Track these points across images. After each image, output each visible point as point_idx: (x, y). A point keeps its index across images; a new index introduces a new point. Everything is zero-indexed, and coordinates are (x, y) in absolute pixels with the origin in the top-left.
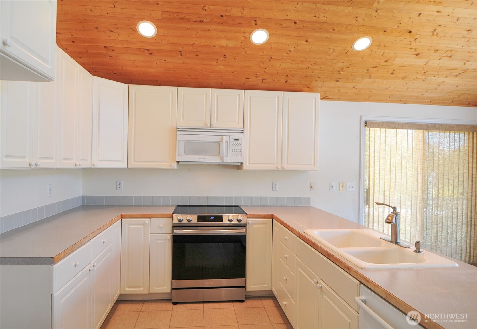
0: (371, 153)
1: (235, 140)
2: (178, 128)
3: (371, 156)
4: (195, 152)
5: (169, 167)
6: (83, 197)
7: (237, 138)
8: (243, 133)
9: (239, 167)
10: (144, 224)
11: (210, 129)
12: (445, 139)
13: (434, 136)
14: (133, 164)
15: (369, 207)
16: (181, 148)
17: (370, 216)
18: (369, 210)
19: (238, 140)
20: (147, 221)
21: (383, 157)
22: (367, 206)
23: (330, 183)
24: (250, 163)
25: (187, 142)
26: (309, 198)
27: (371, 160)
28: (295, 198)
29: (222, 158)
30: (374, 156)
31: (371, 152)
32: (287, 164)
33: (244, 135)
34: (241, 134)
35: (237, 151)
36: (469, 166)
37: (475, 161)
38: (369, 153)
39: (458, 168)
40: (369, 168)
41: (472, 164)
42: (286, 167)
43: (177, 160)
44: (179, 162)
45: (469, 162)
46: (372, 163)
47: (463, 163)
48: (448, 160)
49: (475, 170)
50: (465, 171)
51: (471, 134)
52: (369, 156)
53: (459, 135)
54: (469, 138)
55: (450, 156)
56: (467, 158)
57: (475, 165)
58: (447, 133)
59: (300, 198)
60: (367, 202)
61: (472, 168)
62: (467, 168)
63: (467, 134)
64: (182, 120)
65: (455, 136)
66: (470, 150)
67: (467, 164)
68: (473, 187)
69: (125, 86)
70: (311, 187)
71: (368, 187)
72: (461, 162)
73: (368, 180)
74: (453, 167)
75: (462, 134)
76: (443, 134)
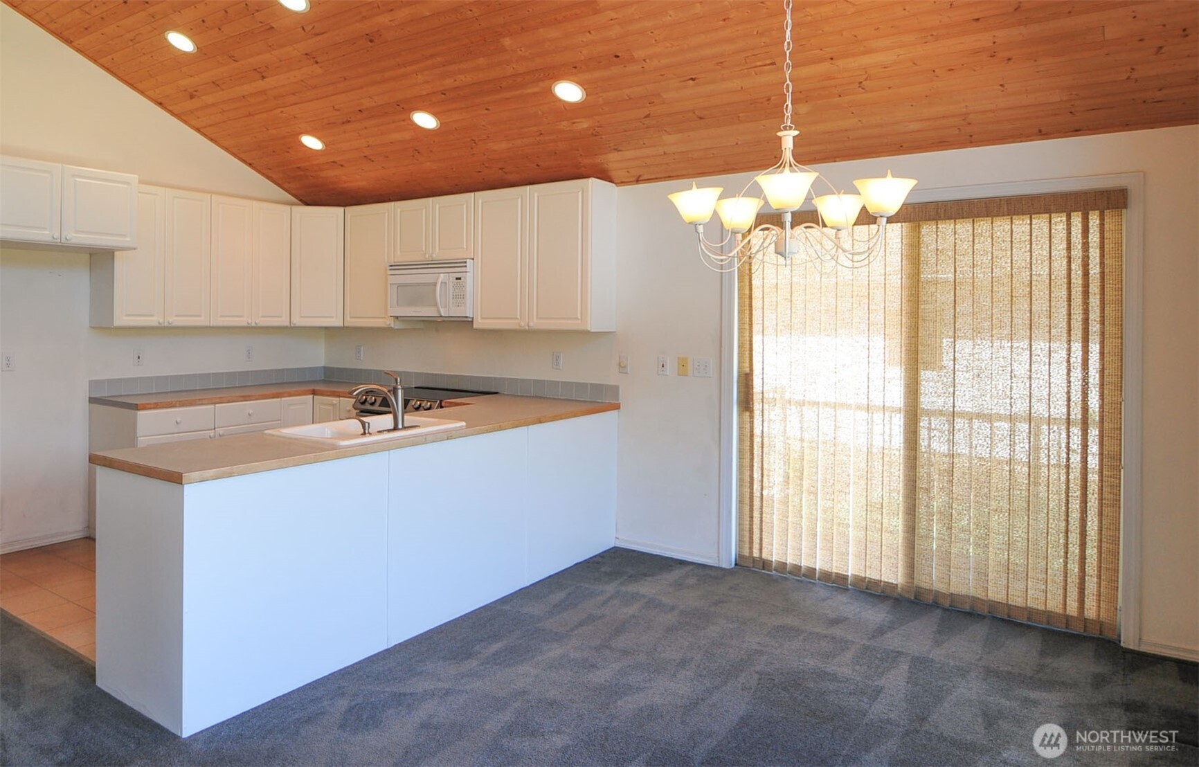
0: (754, 290)
1: (457, 279)
2: (391, 266)
3: (753, 295)
4: (413, 302)
5: (385, 325)
6: (324, 367)
7: (458, 275)
8: (466, 266)
9: (470, 323)
10: (333, 404)
11: (428, 264)
12: (976, 241)
13: (937, 236)
14: (350, 322)
15: (752, 417)
16: (393, 295)
17: (755, 437)
18: (752, 423)
19: (460, 279)
20: (336, 399)
21: (785, 299)
22: (748, 414)
23: (658, 358)
24: (482, 318)
25: (399, 286)
26: (617, 387)
27: (754, 307)
28: (592, 385)
29: (439, 311)
30: (761, 296)
31: (753, 287)
32: (537, 318)
33: (468, 269)
34: (463, 269)
35: (460, 297)
36: (1069, 315)
37: (1094, 301)
38: (751, 289)
39: (1027, 322)
40: (751, 325)
41: (1086, 312)
42: (535, 323)
43: (390, 315)
44: (397, 317)
45: (1069, 305)
46: (757, 314)
47: (1045, 307)
48: (989, 300)
49: (1095, 327)
50: (1054, 331)
51: (1077, 219)
52: (751, 298)
53: (1031, 224)
54: (1069, 233)
55: (995, 289)
56: (1064, 293)
57: (1094, 315)
58: (983, 225)
59: (597, 388)
60: (746, 403)
61: (1086, 321)
62: (1064, 324)
63: (1059, 220)
64: (399, 253)
65: (1014, 230)
66: (1073, 266)
67: (1064, 311)
68: (1091, 380)
69: (339, 211)
70: (620, 366)
71: (747, 370)
72: (1040, 306)
73: (747, 353)
74: (1007, 320)
75: (1040, 222)
76: (970, 228)
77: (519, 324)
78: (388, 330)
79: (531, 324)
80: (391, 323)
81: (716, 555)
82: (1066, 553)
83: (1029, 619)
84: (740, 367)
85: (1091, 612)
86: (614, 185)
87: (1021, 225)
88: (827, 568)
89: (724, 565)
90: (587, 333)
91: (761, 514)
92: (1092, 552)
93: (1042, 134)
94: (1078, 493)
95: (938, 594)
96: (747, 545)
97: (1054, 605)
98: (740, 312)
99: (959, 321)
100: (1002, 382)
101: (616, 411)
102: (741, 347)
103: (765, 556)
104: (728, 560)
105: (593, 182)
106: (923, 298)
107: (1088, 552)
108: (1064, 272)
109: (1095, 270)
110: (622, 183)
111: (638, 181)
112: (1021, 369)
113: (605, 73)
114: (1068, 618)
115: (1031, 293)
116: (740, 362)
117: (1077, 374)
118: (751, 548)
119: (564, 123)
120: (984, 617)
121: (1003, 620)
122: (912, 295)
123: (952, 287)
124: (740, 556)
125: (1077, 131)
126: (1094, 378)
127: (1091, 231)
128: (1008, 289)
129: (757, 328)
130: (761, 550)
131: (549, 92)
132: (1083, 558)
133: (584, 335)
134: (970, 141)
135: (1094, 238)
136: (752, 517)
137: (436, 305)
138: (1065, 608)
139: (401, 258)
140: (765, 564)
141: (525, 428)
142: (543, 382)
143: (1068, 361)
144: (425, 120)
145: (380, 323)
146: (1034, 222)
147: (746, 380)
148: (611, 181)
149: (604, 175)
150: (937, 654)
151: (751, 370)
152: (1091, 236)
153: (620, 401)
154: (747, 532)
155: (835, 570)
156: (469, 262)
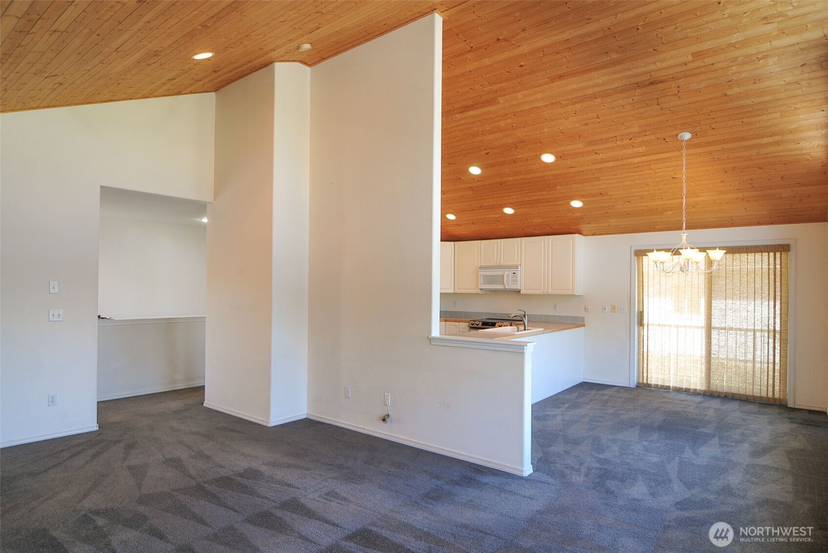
1: (514, 273)
2: (480, 267)
3: (644, 281)
4: (491, 283)
5: (475, 292)
7: (514, 272)
9: (519, 291)
10: (456, 326)
12: (734, 262)
14: (457, 291)
15: (643, 329)
16: (481, 279)
18: (644, 331)
20: (457, 324)
22: (642, 327)
23: (602, 306)
24: (525, 289)
26: (584, 318)
27: (644, 285)
28: (565, 316)
29: (505, 286)
32: (552, 289)
33: (519, 269)
34: (516, 269)
35: (515, 281)
36: (769, 289)
37: (778, 284)
38: (643, 279)
39: (753, 292)
40: (643, 293)
41: (775, 288)
42: (551, 292)
43: (479, 288)
44: (482, 289)
45: (769, 286)
46: (645, 288)
47: (760, 286)
48: (739, 283)
49: (778, 294)
50: (763, 295)
51: (772, 254)
52: (643, 282)
53: (755, 256)
54: (769, 260)
55: (741, 279)
56: (767, 281)
57: (778, 289)
58: (737, 256)
59: (575, 318)
60: (641, 323)
61: (775, 292)
62: (767, 292)
63: (765, 254)
64: (483, 262)
65: (749, 257)
66: (770, 272)
67: (767, 288)
68: (777, 313)
69: (452, 243)
70: (585, 308)
71: (642, 310)
72: (758, 286)
73: (641, 303)
74: (745, 291)
75: (758, 255)
76: (732, 257)
77: (543, 292)
78: (477, 294)
79: (549, 292)
80: (479, 291)
81: (628, 383)
82: (768, 375)
83: (754, 400)
84: (638, 309)
85: (777, 396)
86: (582, 236)
87: (751, 256)
88: (675, 385)
89: (632, 386)
90: (575, 295)
91: (647, 366)
92: (777, 374)
93: (759, 224)
94: (772, 353)
95: (719, 393)
96: (641, 378)
97: (764, 394)
98: (638, 287)
99: (727, 291)
100: (744, 314)
101: (583, 327)
102: (639, 301)
103: (649, 382)
104: (633, 385)
105: (577, 235)
106: (713, 283)
107: (776, 374)
108: (767, 274)
109: (778, 273)
110: (586, 235)
111: (593, 235)
112: (751, 308)
113: (595, 199)
114: (768, 398)
115: (755, 281)
116: (638, 307)
117: (772, 310)
118: (643, 380)
119: (570, 214)
120: (737, 400)
121: (744, 401)
122: (709, 281)
123: (724, 279)
124: (638, 383)
125: (772, 223)
126: (778, 312)
127: (777, 259)
128: (746, 279)
129: (645, 293)
130: (647, 380)
131: (569, 203)
132: (774, 376)
133: (573, 296)
134: (732, 225)
135: (778, 262)
136: (643, 367)
137: (503, 283)
138: (767, 395)
139: (483, 264)
140: (649, 385)
141: (559, 332)
142: (549, 316)
143: (768, 306)
144: (509, 211)
145: (473, 291)
146: (756, 255)
147: (641, 314)
148: (582, 234)
149: (580, 233)
150: (722, 408)
151: (643, 310)
152: (777, 261)
153: (585, 323)
154: (640, 372)
155: (678, 386)
156: (519, 266)
